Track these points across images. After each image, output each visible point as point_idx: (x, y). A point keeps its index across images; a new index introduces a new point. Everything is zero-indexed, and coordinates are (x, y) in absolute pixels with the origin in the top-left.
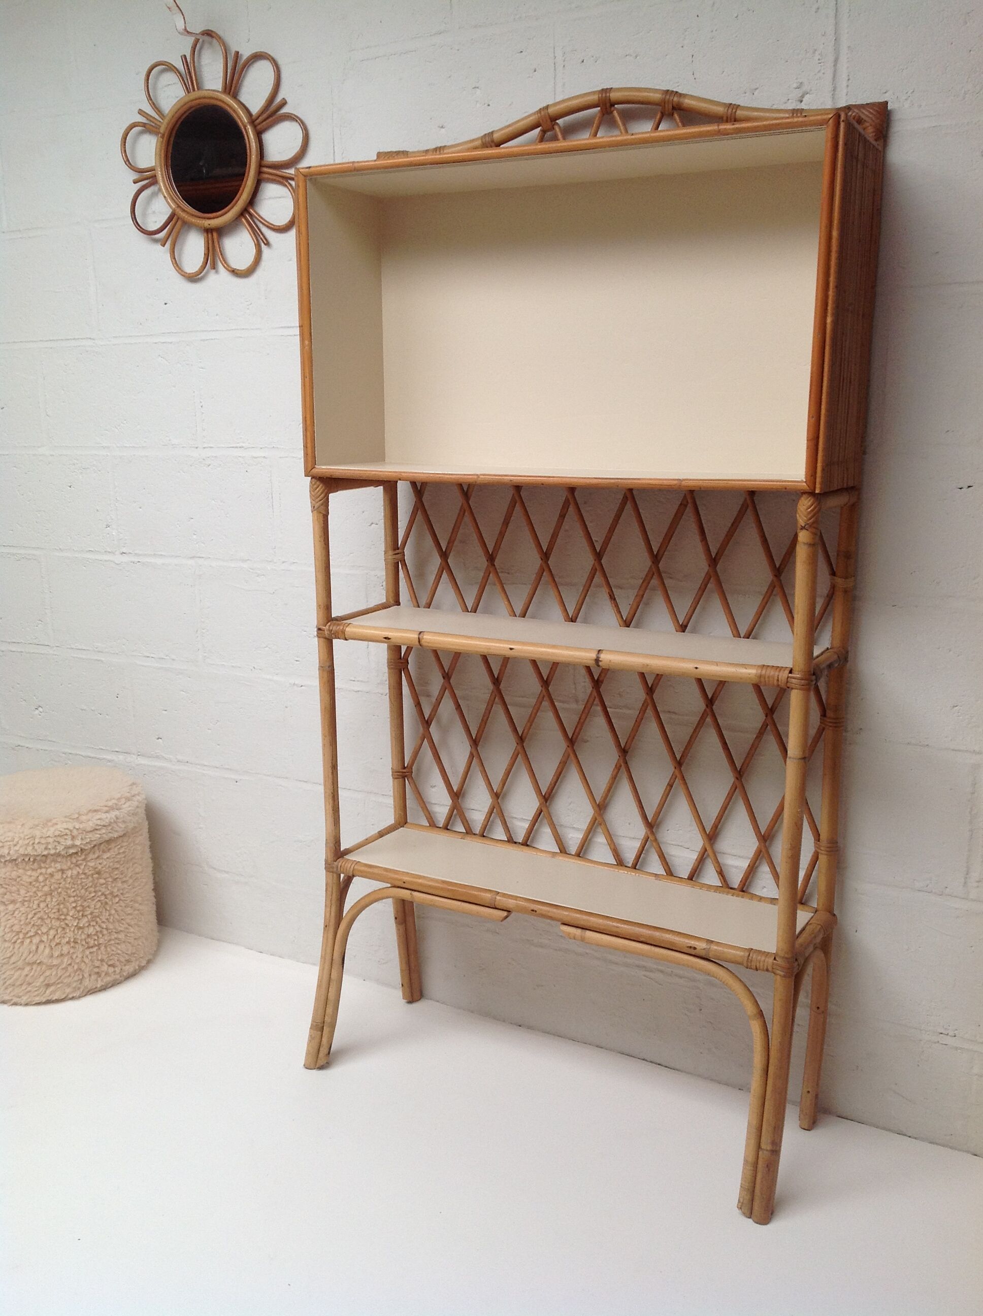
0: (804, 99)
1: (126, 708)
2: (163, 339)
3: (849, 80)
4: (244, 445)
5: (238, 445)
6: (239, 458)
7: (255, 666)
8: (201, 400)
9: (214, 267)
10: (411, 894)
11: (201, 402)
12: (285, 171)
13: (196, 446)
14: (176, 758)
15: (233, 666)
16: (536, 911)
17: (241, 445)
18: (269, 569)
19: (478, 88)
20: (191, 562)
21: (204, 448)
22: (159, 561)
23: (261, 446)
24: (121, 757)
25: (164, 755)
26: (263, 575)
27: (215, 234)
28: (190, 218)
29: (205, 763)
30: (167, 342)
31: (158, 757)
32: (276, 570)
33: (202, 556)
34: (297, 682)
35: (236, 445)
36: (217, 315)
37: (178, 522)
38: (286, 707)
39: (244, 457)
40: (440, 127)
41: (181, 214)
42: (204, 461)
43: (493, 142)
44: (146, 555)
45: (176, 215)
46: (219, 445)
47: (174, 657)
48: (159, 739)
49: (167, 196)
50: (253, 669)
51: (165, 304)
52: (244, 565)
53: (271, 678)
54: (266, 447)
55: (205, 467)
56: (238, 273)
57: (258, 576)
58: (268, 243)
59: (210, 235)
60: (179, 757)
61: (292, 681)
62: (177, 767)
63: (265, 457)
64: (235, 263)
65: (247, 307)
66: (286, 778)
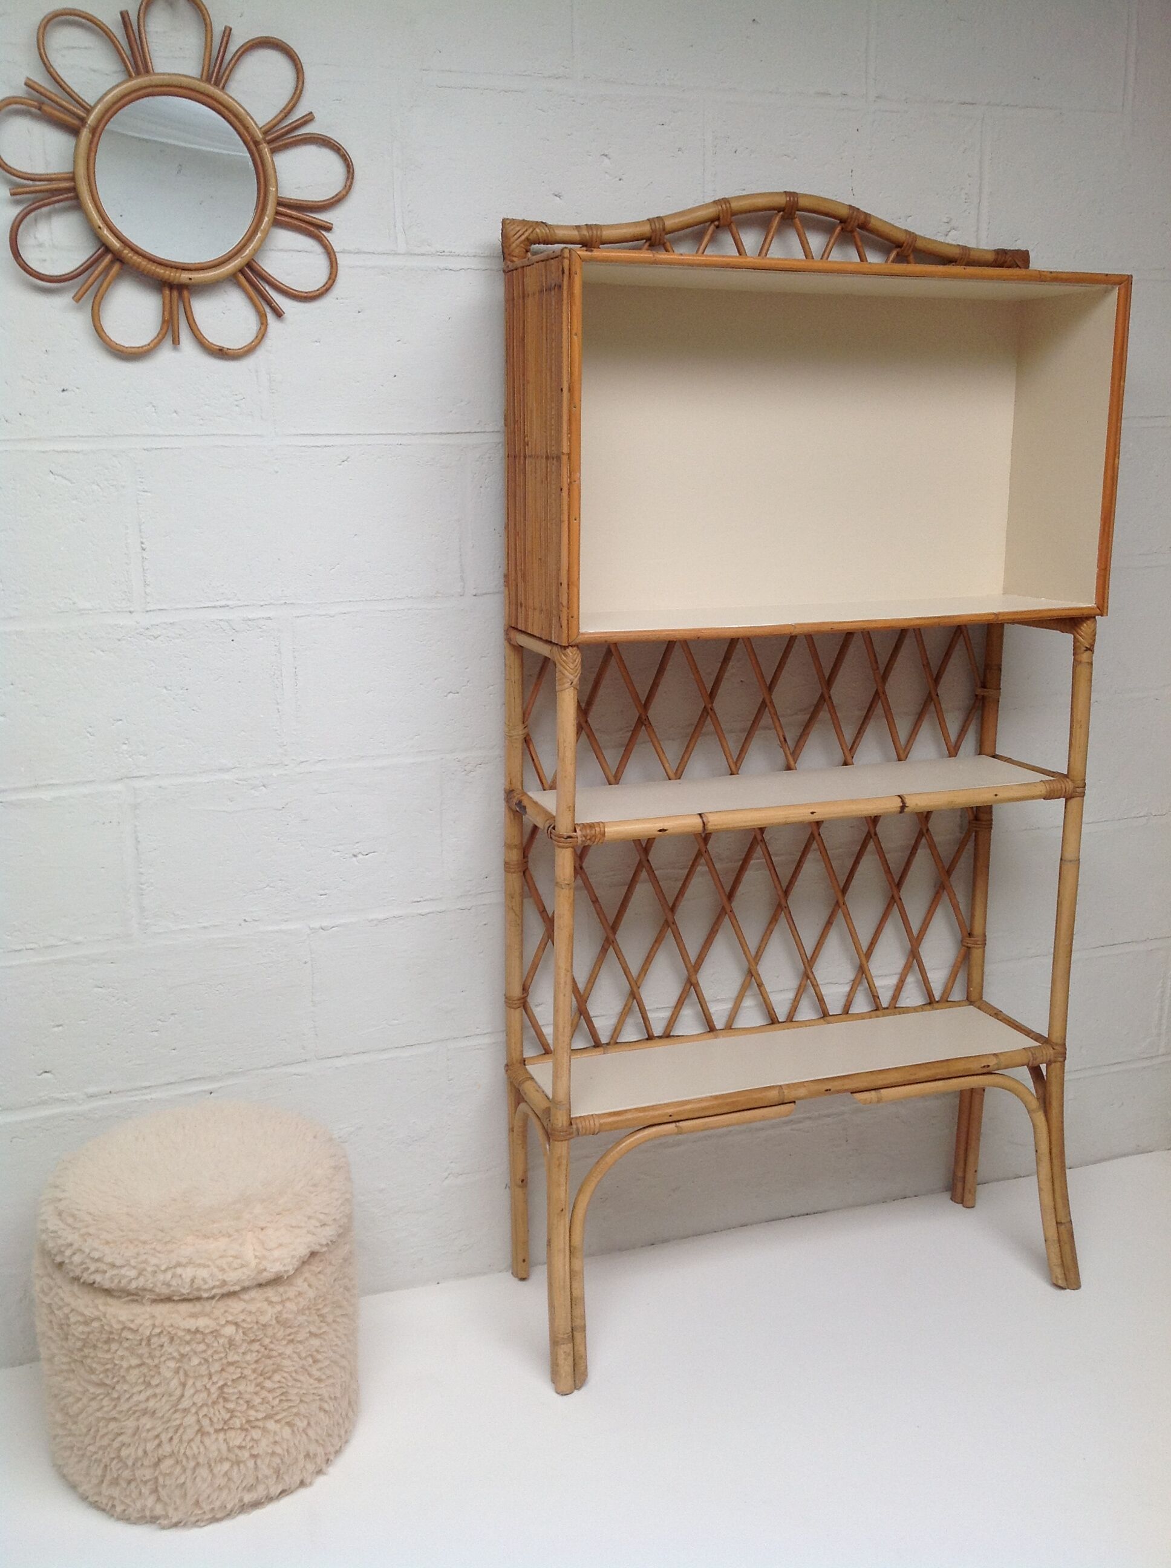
0: (950, 234)
2: (60, 447)
3: (989, 223)
4: (230, 603)
5: (217, 604)
6: (222, 623)
7: (246, 918)
8: (144, 540)
9: (176, 342)
10: (678, 1127)
11: (142, 543)
12: (312, 215)
13: (132, 609)
14: (86, 1094)
15: (205, 927)
16: (831, 1089)
17: (223, 603)
18: (274, 774)
19: (606, 156)
20: (118, 787)
21: (147, 611)
22: (47, 795)
23: (262, 603)
25: (58, 1096)
26: (264, 786)
27: (186, 293)
28: (149, 266)
29: (147, 1084)
30: (66, 452)
31: (44, 1103)
32: (286, 775)
33: (141, 774)
34: (324, 924)
35: (212, 604)
36: (175, 412)
37: (90, 730)
38: (305, 963)
39: (227, 621)
40: (556, 195)
41: (131, 258)
42: (147, 631)
43: (664, 230)
44: (16, 790)
45: (109, 257)
46: (179, 606)
47: (79, 938)
48: (46, 1074)
49: (101, 226)
50: (243, 924)
51: (63, 390)
52: (226, 776)
53: (276, 928)
54: (271, 604)
55: (148, 641)
56: (221, 353)
57: (254, 787)
58: (279, 314)
59: (175, 294)
60: (92, 1090)
61: (316, 924)
62: (86, 1107)
63: (269, 618)
64: (215, 338)
65: (236, 403)
66: (305, 1061)
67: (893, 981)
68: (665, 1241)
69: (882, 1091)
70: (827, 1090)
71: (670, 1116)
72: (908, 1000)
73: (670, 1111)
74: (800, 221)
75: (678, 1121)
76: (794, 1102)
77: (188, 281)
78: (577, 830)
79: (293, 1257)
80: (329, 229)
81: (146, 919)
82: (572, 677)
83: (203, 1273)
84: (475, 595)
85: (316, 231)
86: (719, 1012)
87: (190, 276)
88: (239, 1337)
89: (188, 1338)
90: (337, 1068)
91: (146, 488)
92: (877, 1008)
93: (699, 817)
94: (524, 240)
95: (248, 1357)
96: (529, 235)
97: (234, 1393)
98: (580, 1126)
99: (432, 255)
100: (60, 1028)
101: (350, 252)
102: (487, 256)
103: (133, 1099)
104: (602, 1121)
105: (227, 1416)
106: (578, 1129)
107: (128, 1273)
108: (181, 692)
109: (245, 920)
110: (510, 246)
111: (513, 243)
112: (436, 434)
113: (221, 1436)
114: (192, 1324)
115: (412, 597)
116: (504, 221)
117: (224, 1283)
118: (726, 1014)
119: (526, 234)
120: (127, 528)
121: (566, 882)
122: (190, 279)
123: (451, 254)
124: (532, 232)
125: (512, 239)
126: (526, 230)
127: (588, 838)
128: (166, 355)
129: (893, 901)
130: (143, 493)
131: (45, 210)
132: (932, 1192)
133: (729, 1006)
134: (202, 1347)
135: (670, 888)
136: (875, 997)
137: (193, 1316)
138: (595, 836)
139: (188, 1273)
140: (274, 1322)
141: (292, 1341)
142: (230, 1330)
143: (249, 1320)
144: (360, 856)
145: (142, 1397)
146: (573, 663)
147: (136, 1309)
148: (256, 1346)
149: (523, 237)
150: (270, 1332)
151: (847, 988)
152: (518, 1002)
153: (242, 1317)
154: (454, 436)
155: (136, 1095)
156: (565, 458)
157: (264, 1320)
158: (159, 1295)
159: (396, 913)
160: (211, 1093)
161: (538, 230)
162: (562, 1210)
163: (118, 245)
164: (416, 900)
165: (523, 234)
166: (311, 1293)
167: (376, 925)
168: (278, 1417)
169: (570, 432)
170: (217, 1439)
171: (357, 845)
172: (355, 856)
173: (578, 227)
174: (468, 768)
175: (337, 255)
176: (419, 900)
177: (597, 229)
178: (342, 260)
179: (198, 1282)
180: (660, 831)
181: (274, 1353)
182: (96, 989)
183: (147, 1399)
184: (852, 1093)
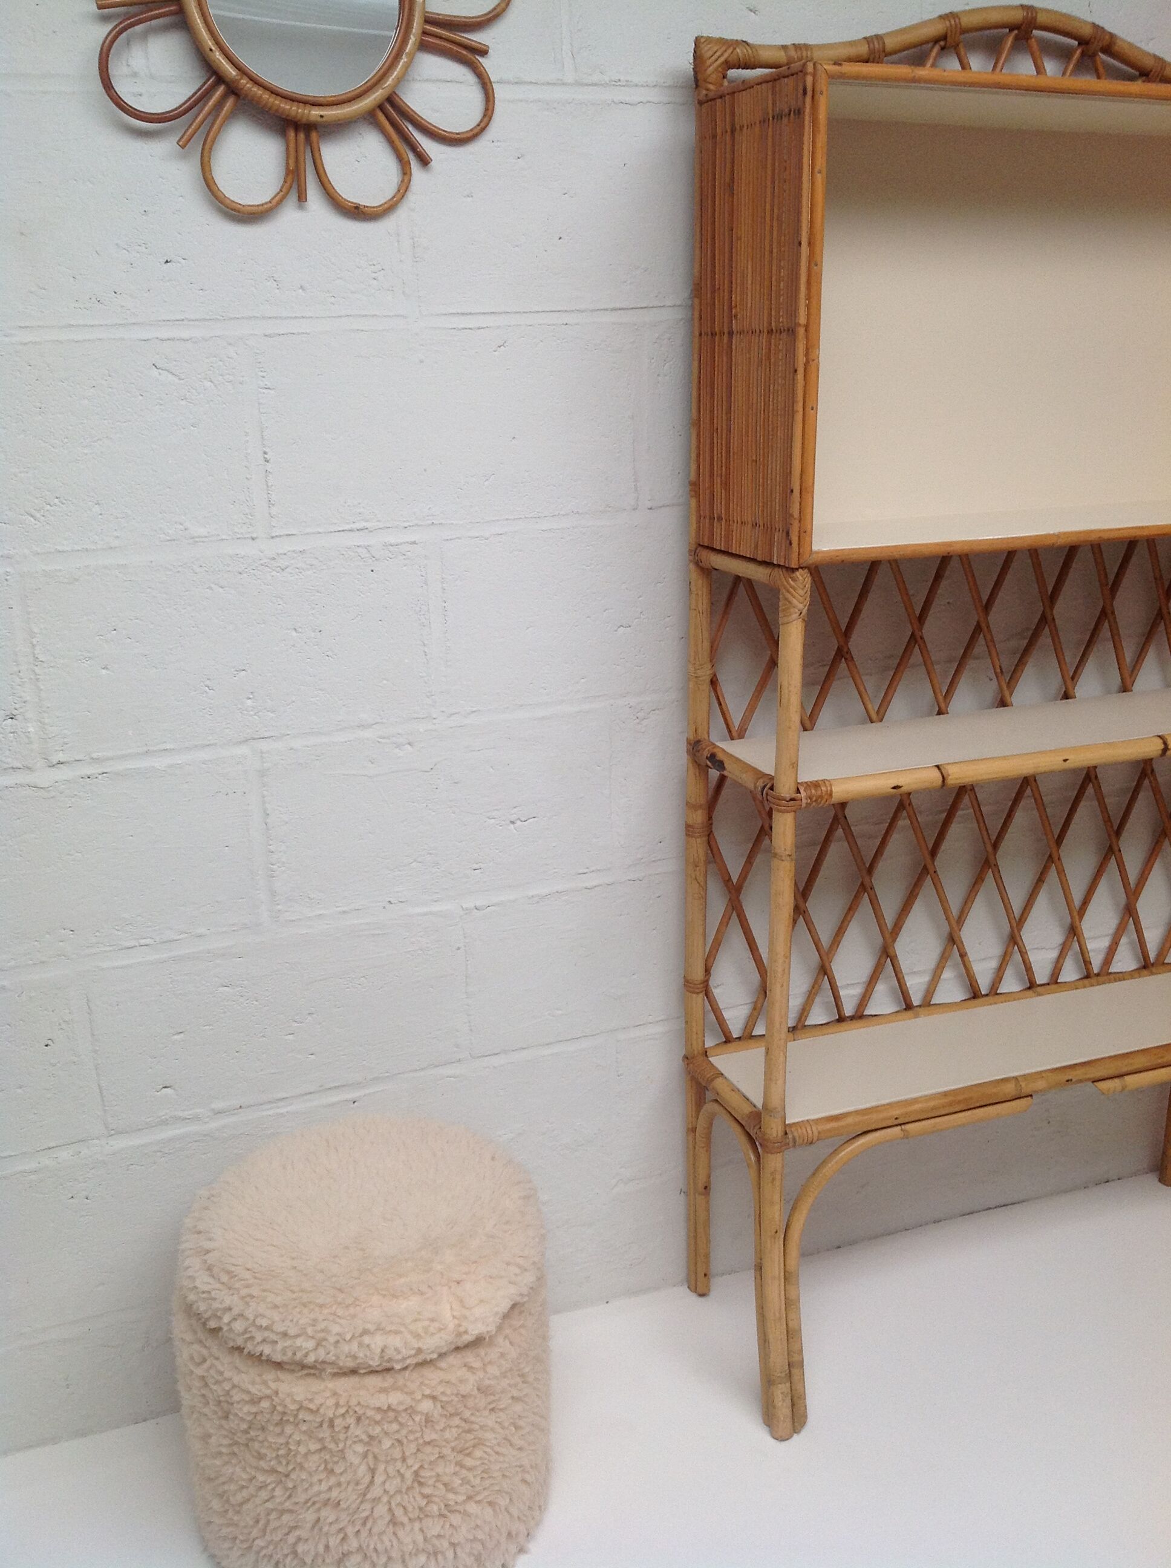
1: (76, 1059)
2: (164, 333)
4: (369, 525)
5: (354, 526)
6: (360, 550)
7: (391, 899)
8: (267, 450)
9: (302, 198)
10: (902, 1130)
11: (265, 453)
12: (463, 35)
13: (254, 535)
14: (213, 1110)
15: (344, 912)
16: (1071, 1080)
17: (362, 524)
18: (421, 730)
20: (244, 750)
21: (272, 537)
22: (159, 763)
23: (406, 524)
24: (64, 1155)
25: (181, 1114)
26: (410, 744)
27: (314, 135)
28: (271, 100)
29: (280, 1095)
30: (173, 339)
31: (164, 1123)
32: (435, 730)
33: (267, 735)
34: (478, 904)
35: (347, 527)
36: (301, 287)
37: (208, 683)
38: (459, 949)
39: (367, 547)
40: (751, 10)
41: (250, 89)
42: (272, 562)
43: (884, 51)
44: (123, 757)
45: (221, 89)
46: (308, 530)
47: (202, 930)
48: (166, 1089)
49: (213, 48)
50: (388, 906)
51: (167, 262)
52: (367, 734)
53: (425, 909)
54: (417, 525)
55: (274, 573)
56: (357, 213)
57: (398, 746)
58: (424, 161)
59: (302, 136)
60: (219, 1105)
61: (469, 904)
62: (213, 1125)
63: (414, 543)
64: (349, 193)
65: (374, 275)
66: (459, 1061)
67: (1106, 943)
68: (853, 1243)
69: (1126, 1078)
70: (1068, 1081)
71: (896, 1119)
72: (1119, 964)
73: (896, 1112)
74: (1036, 41)
75: (904, 1124)
76: (1031, 1096)
77: (319, 119)
78: (802, 791)
79: (497, 1313)
80: (484, 52)
81: (278, 904)
82: (801, 606)
83: (395, 1341)
84: (651, 509)
85: (470, 56)
86: (916, 985)
87: (322, 113)
88: (437, 1412)
89: (378, 1417)
90: (494, 1067)
91: (269, 385)
92: (1088, 976)
93: (936, 769)
94: (723, 63)
95: (447, 1435)
96: (729, 56)
97: (431, 1477)
98: (796, 1134)
99: (605, 85)
100: (182, 1035)
101: (508, 82)
102: (669, 86)
103: (265, 1113)
104: (820, 1128)
105: (423, 1503)
106: (794, 1139)
107: (304, 1345)
108: (313, 635)
109: (390, 902)
110: (706, 70)
111: (710, 66)
112: (606, 310)
113: (417, 1525)
114: (382, 1401)
115: (578, 512)
116: (697, 41)
117: (419, 1351)
118: (924, 987)
119: (726, 55)
120: (247, 434)
121: (788, 853)
122: (322, 116)
123: (628, 84)
124: (732, 52)
125: (709, 62)
126: (726, 51)
127: (814, 799)
128: (289, 216)
129: (1110, 852)
130: (264, 391)
131: (138, 28)
132: (1135, 1174)
133: (926, 978)
134: (395, 1426)
135: (868, 849)
136: (1087, 963)
137: (383, 1390)
138: (821, 797)
139: (377, 1342)
140: (476, 1392)
141: (492, 1410)
142: (426, 1406)
143: (449, 1392)
144: (519, 823)
145: (324, 1487)
146: (803, 589)
147: (315, 1385)
148: (456, 1421)
149: (722, 59)
150: (470, 1403)
151: (1055, 954)
152: (702, 985)
153: (440, 1389)
154: (631, 312)
155: (271, 1109)
156: (801, 331)
157: (464, 1389)
158: (341, 1368)
159: (560, 888)
160: (354, 1102)
161: (738, 50)
162: (777, 1232)
163: (234, 73)
164: (581, 871)
165: (722, 55)
166: (513, 1353)
167: (538, 902)
168: (478, 1498)
169: (809, 297)
170: (412, 1529)
171: (515, 810)
172: (513, 822)
173: (784, 47)
174: (641, 715)
175: (495, 86)
176: (585, 871)
177: (807, 50)
178: (499, 92)
179: (390, 1352)
180: (894, 788)
181: (477, 1427)
182: (221, 989)
183: (330, 1489)
184: (1093, 1082)
